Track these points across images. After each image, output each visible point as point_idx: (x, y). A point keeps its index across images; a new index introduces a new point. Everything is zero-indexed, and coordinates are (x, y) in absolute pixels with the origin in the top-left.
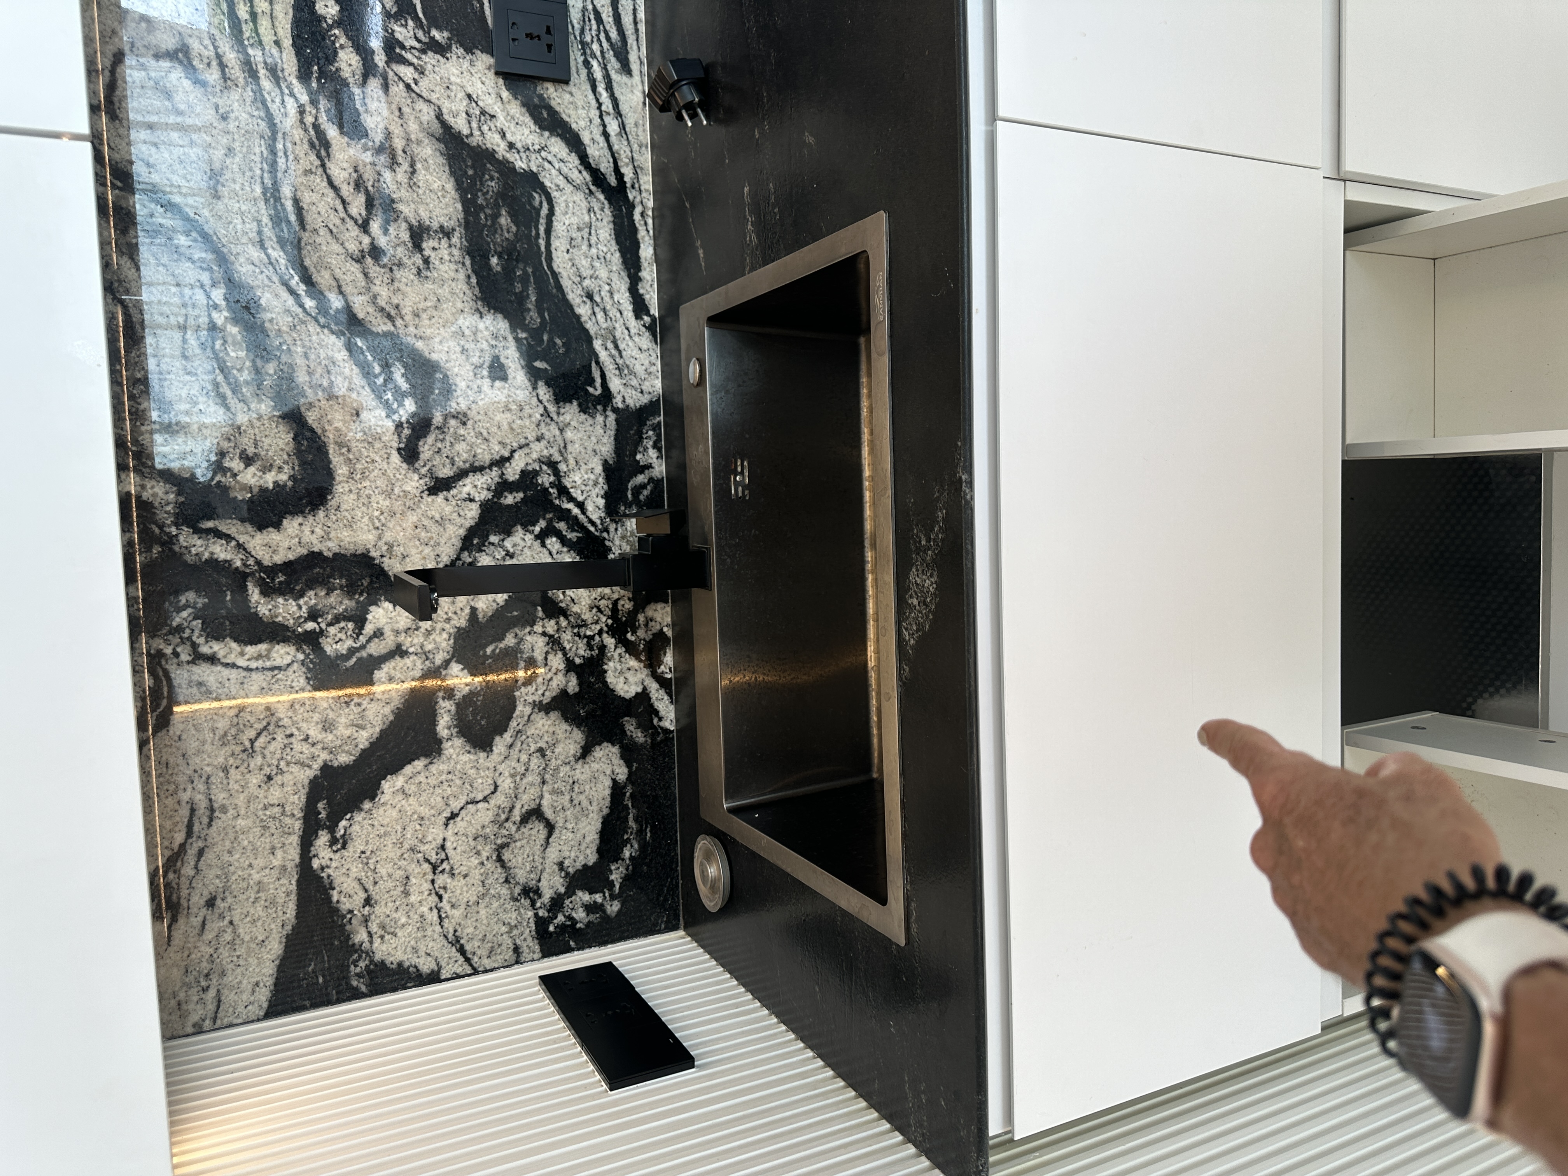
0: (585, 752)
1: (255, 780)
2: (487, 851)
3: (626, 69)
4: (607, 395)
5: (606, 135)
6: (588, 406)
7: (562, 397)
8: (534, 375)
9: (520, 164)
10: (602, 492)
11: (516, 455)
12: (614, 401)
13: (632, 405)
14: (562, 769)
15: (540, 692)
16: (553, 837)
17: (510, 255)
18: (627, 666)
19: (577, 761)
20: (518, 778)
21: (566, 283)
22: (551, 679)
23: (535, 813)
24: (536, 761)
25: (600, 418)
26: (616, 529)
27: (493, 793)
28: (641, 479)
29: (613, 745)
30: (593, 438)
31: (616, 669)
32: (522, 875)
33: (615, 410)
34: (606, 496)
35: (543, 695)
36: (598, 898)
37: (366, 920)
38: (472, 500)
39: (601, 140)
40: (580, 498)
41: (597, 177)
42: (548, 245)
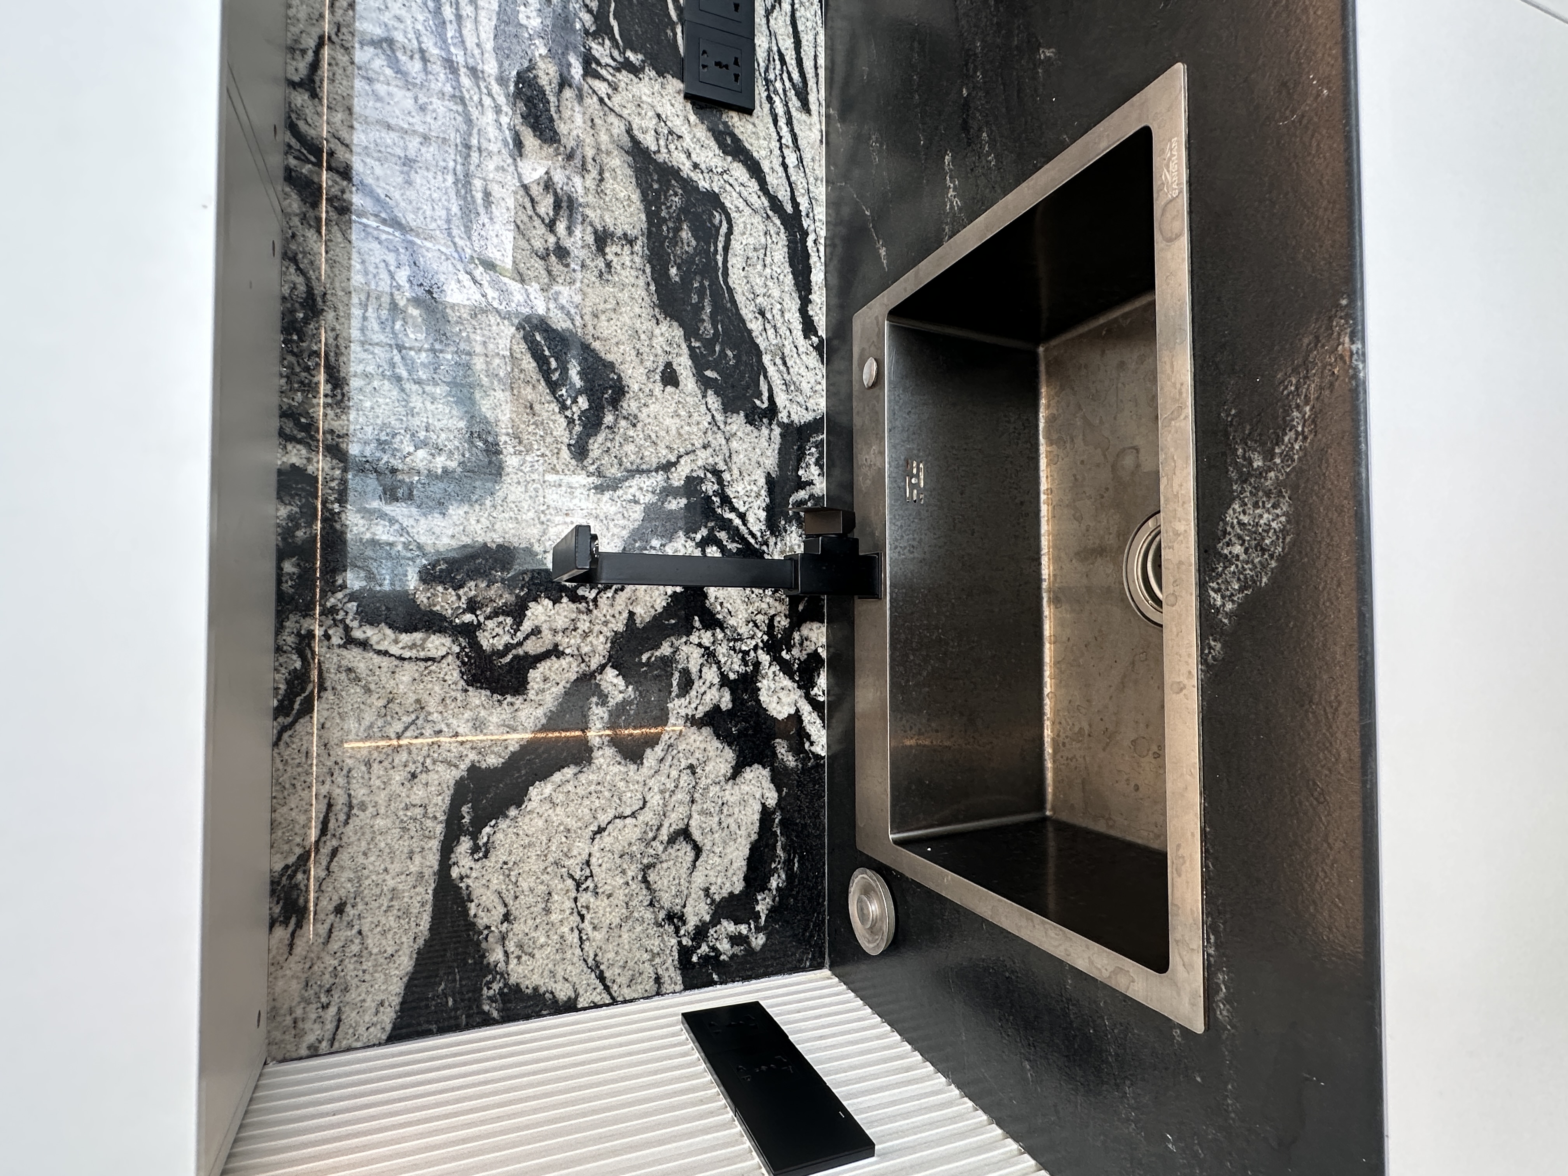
0: (736, 772)
1: (398, 776)
2: (633, 870)
3: (805, 107)
4: (772, 411)
5: (785, 166)
6: (755, 417)
7: (728, 408)
8: (705, 384)
9: (703, 184)
10: (764, 505)
11: (682, 461)
12: (780, 415)
13: (796, 421)
14: (711, 788)
15: (693, 705)
16: (700, 860)
17: (686, 265)
18: (781, 685)
19: (727, 781)
20: (667, 795)
21: (740, 299)
22: (705, 692)
23: (684, 833)
24: (686, 779)
25: (765, 431)
26: (776, 544)
27: (641, 809)
28: (802, 494)
29: (764, 767)
30: (757, 450)
31: (770, 688)
32: (666, 900)
33: (780, 424)
34: (768, 509)
35: (696, 709)
36: (743, 929)
37: (503, 938)
38: (636, 502)
39: (780, 170)
40: (742, 509)
41: (775, 204)
42: (725, 261)
